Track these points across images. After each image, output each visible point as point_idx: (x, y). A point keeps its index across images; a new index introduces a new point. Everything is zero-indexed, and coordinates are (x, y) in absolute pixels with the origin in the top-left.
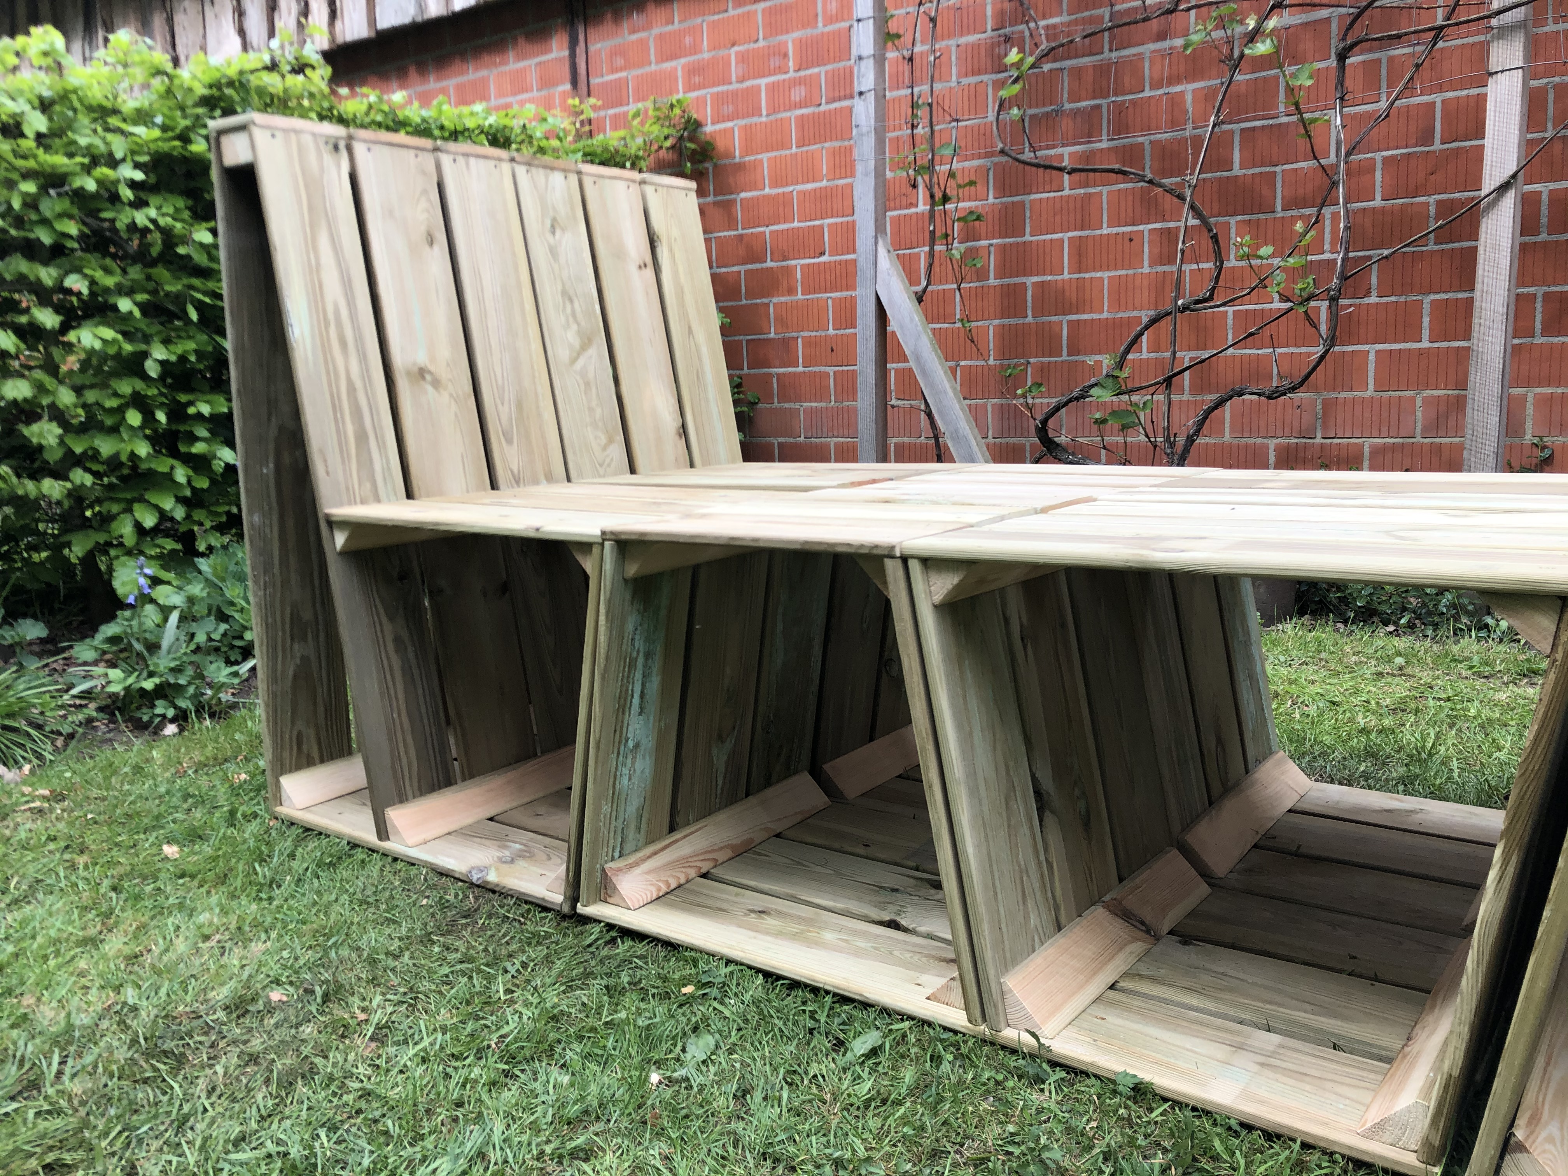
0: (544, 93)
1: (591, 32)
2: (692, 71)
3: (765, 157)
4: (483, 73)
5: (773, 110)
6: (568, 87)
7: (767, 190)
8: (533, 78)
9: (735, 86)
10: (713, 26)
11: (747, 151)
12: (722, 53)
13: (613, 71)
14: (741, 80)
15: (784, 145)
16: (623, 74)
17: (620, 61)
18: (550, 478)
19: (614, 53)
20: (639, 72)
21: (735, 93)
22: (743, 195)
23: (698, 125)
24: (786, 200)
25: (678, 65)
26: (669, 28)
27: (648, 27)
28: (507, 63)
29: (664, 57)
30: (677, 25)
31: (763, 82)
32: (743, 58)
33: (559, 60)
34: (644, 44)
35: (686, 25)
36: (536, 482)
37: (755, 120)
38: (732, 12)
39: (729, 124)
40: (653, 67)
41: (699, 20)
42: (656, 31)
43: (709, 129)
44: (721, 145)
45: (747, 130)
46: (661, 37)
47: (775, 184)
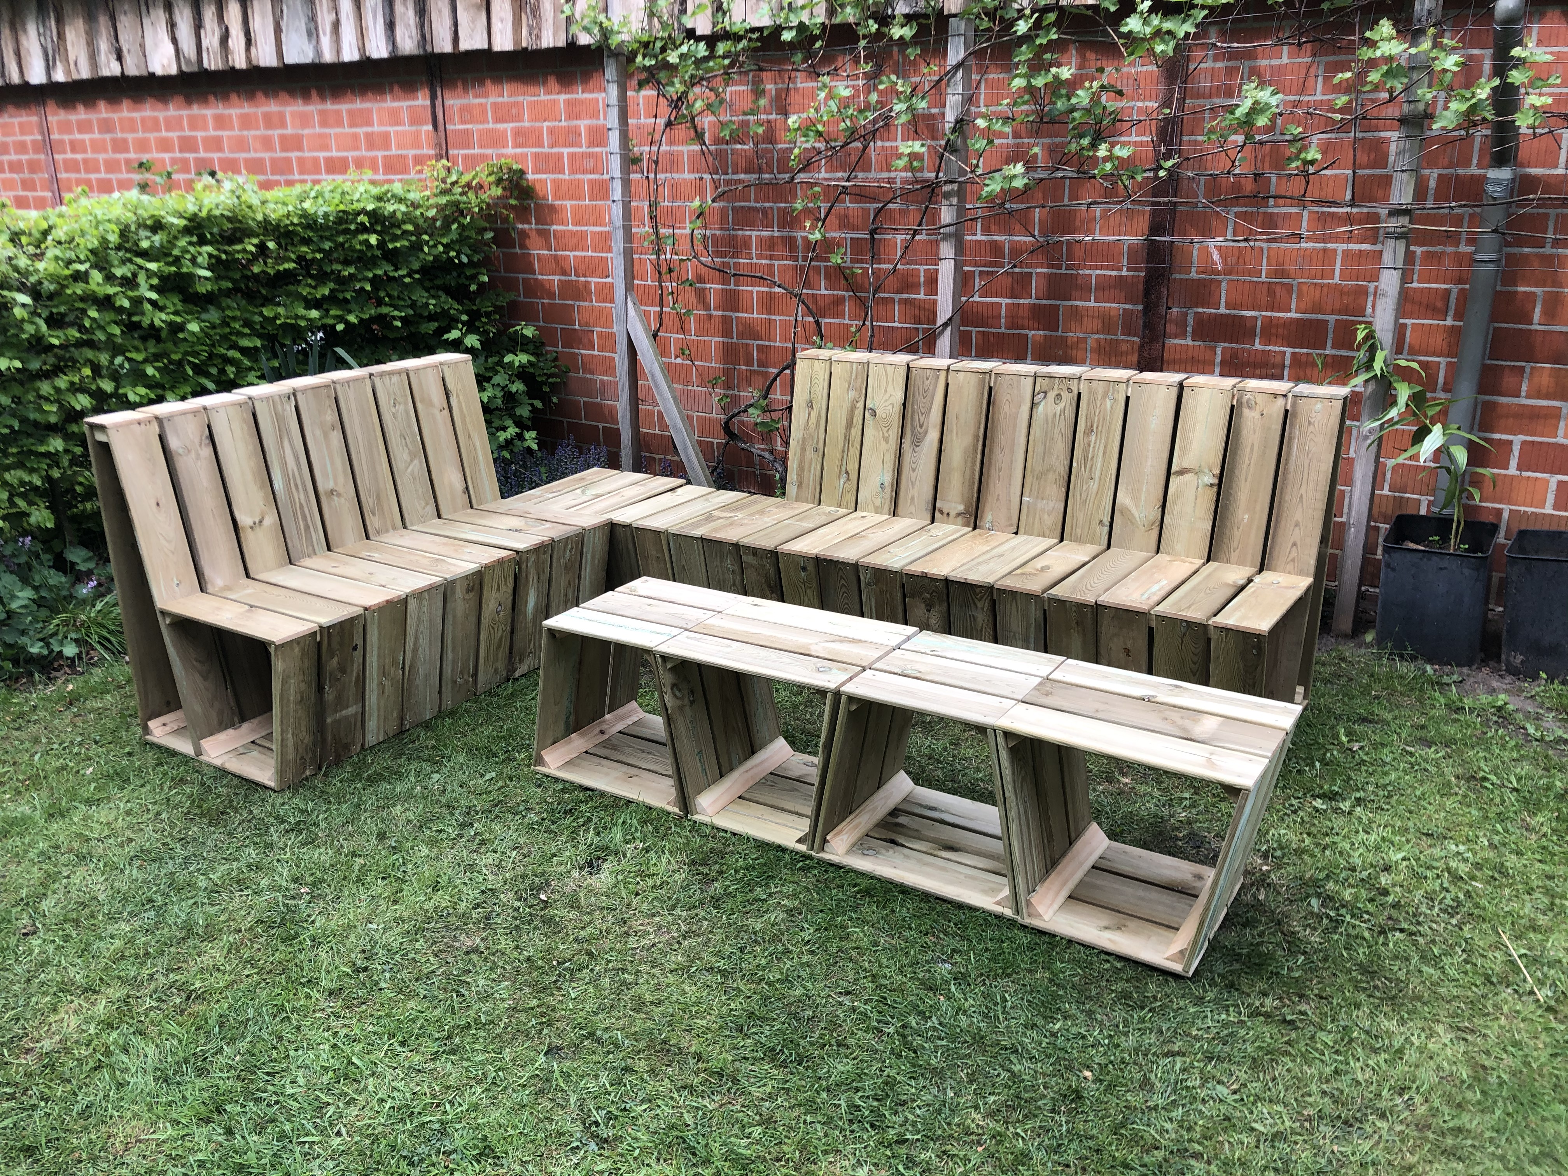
0: (414, 128)
1: (447, 94)
2: (517, 133)
3: (568, 203)
4: (367, 105)
5: (572, 172)
6: (430, 128)
7: (570, 227)
8: (405, 116)
9: (546, 150)
10: (531, 103)
11: (556, 197)
12: (537, 124)
13: (463, 122)
14: (551, 146)
15: (579, 197)
16: (470, 126)
17: (467, 116)
18: (394, 528)
19: (464, 109)
20: (481, 127)
21: (546, 155)
22: (555, 227)
23: (522, 172)
24: (582, 235)
25: (509, 126)
26: (500, 100)
27: (486, 96)
28: (385, 101)
29: (496, 121)
30: (506, 99)
31: (566, 151)
32: (552, 131)
33: (423, 107)
34: (483, 107)
35: (512, 99)
36: (387, 531)
37: (560, 176)
38: (543, 97)
39: (544, 176)
40: (491, 125)
41: (521, 98)
42: (491, 100)
43: (530, 176)
44: (539, 189)
45: (555, 182)
46: (494, 105)
47: (575, 224)
